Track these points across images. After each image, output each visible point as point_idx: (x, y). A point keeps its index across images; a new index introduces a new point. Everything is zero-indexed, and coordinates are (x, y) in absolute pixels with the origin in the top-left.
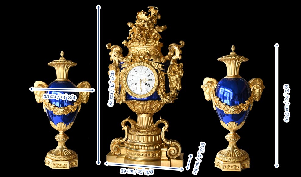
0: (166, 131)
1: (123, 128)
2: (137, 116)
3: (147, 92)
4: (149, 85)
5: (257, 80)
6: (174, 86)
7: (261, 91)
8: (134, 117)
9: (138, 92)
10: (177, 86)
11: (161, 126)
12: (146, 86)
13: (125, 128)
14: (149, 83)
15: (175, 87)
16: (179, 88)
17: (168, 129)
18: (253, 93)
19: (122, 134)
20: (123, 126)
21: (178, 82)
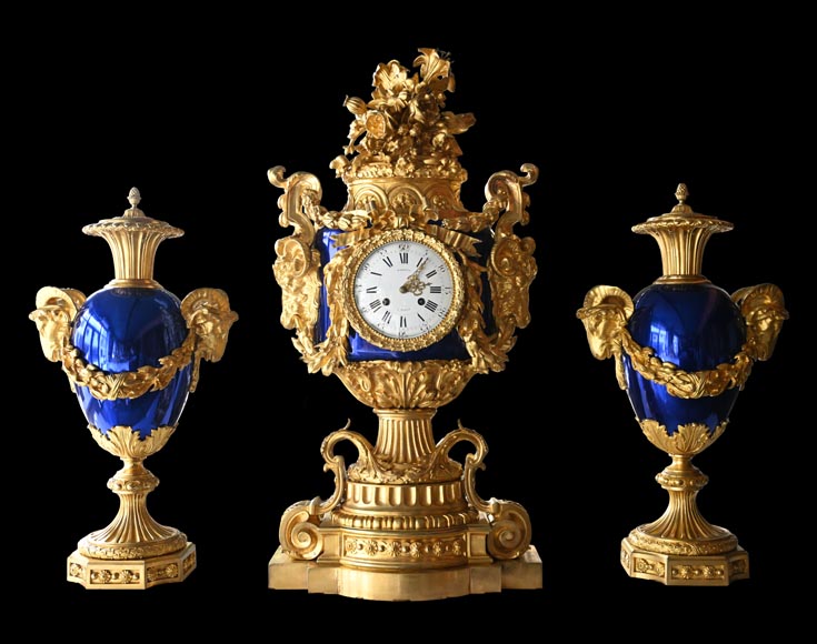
0: (479, 469)
1: (325, 462)
2: (375, 420)
3: (424, 328)
4: (432, 306)
5: (767, 290)
6: (507, 313)
7: (776, 325)
8: (367, 424)
9: (393, 329)
10: (518, 314)
11: (461, 451)
12: (423, 310)
13: (333, 463)
14: (434, 298)
15: (511, 316)
16: (524, 320)
17: (486, 460)
18: (754, 331)
19: (322, 486)
20: (326, 456)
21: (518, 300)
